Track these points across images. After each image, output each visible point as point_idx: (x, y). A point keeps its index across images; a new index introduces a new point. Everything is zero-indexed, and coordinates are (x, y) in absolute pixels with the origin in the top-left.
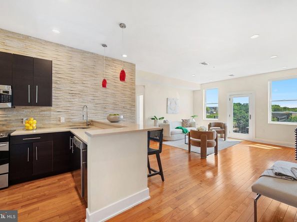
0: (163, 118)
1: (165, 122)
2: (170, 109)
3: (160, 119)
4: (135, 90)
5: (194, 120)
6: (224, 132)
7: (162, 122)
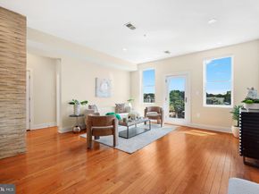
0: (86, 102)
1: (90, 107)
2: (101, 91)
3: (82, 103)
4: (25, 57)
5: (130, 105)
6: (161, 117)
7: (86, 107)
